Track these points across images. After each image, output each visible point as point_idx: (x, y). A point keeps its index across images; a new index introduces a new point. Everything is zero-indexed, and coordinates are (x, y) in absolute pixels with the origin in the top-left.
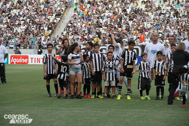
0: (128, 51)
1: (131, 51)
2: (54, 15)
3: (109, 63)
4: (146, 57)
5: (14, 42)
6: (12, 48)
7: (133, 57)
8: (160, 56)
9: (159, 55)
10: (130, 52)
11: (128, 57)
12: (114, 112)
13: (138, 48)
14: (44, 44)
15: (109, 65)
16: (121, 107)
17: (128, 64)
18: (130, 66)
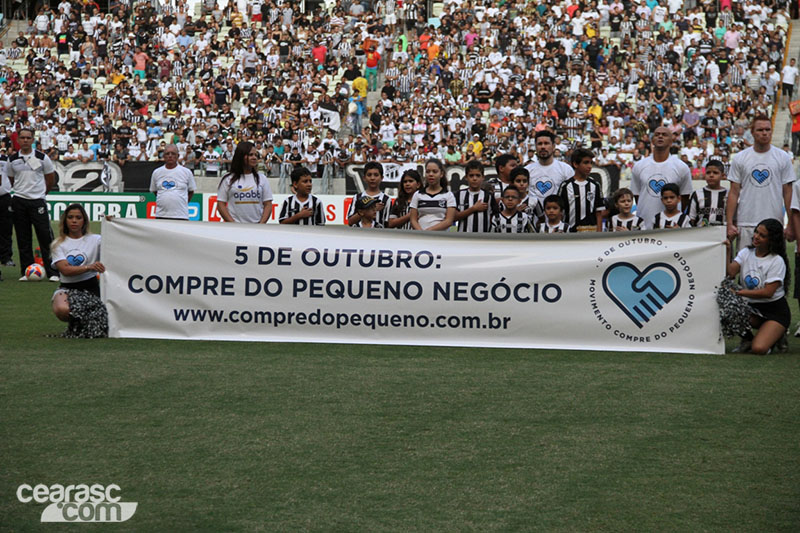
1: (586, 182)
2: (341, 71)
3: (509, 221)
4: (629, 201)
5: (218, 155)
6: (213, 174)
8: (672, 197)
9: (669, 193)
10: (582, 184)
12: (526, 372)
13: (600, 173)
14: (308, 163)
15: (508, 226)
17: (579, 222)
18: (585, 229)
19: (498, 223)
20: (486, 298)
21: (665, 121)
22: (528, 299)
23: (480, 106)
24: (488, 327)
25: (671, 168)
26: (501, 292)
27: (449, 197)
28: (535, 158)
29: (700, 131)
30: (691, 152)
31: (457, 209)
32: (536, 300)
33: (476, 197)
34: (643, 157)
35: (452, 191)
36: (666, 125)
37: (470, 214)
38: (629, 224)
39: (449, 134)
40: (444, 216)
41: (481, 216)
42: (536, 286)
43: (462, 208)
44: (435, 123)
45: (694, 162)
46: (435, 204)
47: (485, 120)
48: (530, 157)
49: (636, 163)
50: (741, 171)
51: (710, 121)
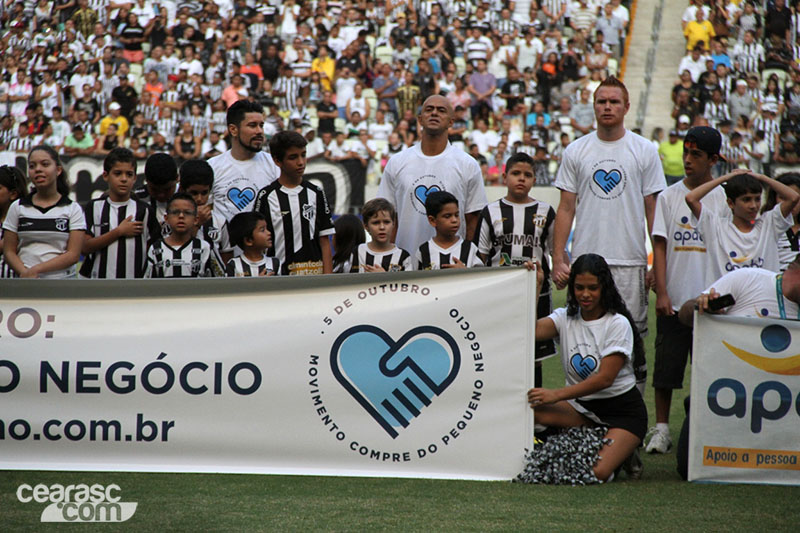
0: (283, 189)
1: (299, 189)
3: (177, 255)
7: (311, 215)
10: (293, 193)
11: (287, 220)
13: (333, 173)
15: (176, 262)
16: (243, 485)
17: (292, 257)
18: (303, 270)
19: (159, 257)
20: (132, 387)
21: (442, 84)
22: (203, 389)
23: (127, 54)
24: (134, 437)
25: (451, 166)
26: (158, 378)
27: (74, 212)
28: (221, 146)
29: (499, 103)
30: (486, 140)
31: (88, 232)
32: (218, 390)
33: (122, 211)
34: (405, 147)
35: (79, 200)
36: (443, 93)
37: (110, 242)
38: (387, 260)
39: (73, 102)
40: (63, 244)
41: (130, 244)
42: (218, 366)
43: (97, 231)
44: (48, 83)
45: (489, 156)
46: (50, 225)
47: (135, 78)
48: (214, 143)
49: (393, 157)
50: (577, 171)
51: (515, 88)
